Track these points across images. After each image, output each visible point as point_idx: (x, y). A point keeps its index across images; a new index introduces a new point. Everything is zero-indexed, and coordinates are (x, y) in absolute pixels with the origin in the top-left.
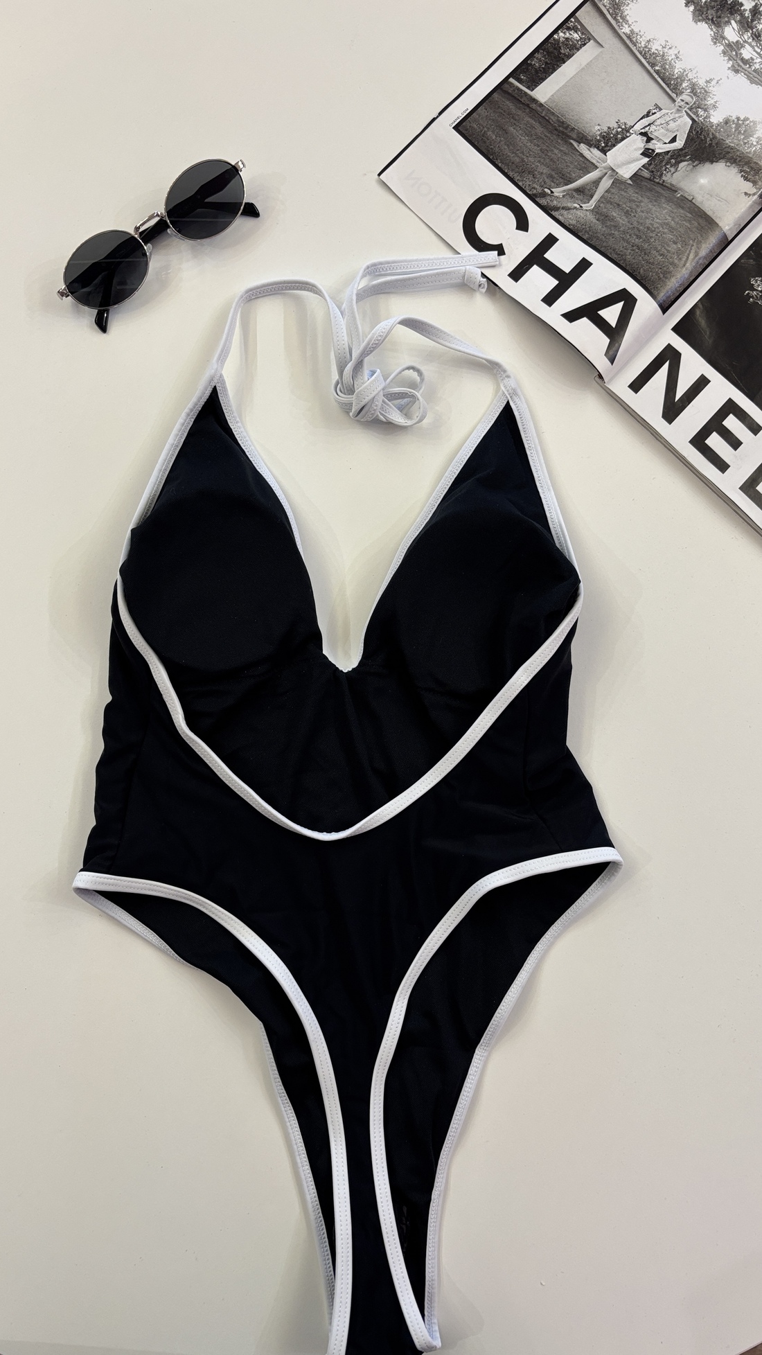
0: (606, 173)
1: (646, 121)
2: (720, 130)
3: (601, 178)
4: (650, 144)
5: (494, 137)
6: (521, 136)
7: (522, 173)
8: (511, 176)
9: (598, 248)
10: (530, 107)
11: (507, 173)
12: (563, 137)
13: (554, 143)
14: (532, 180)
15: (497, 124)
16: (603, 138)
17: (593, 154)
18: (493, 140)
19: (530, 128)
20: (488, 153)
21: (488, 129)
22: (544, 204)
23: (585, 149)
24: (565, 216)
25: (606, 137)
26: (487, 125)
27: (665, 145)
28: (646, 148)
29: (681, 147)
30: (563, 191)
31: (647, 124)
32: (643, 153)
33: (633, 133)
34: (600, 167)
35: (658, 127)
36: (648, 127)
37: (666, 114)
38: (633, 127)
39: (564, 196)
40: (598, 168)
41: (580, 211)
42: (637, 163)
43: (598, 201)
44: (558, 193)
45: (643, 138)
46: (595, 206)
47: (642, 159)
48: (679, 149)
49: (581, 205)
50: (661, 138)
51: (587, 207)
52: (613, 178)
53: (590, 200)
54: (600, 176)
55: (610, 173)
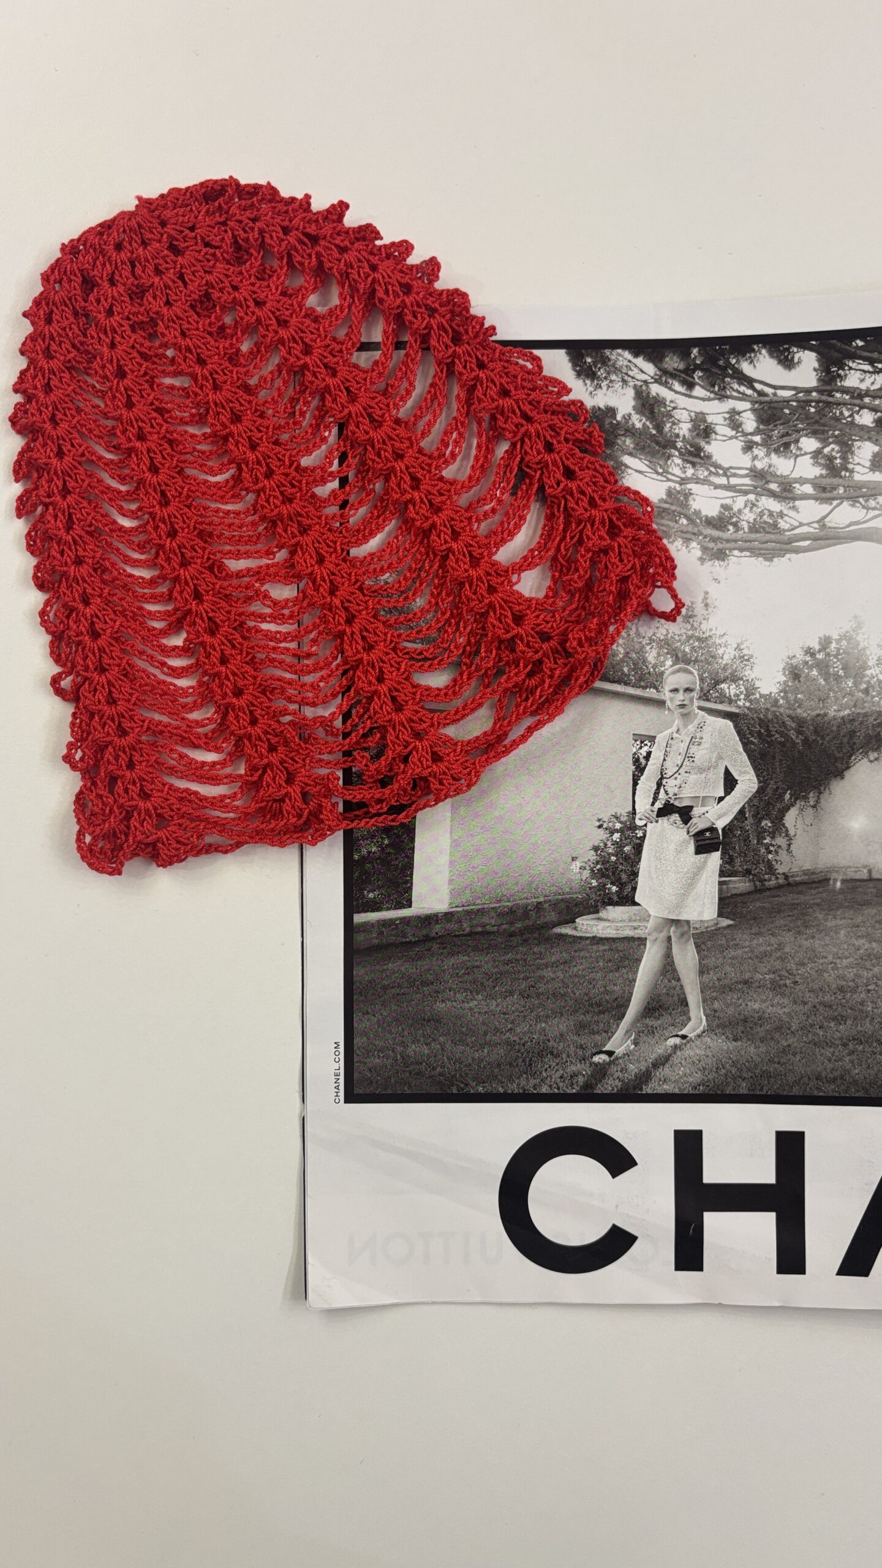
0: (669, 939)
1: (647, 783)
2: (796, 700)
3: (668, 956)
4: (694, 821)
5: (426, 1050)
6: (468, 1003)
7: (529, 1068)
8: (516, 1091)
9: (785, 1093)
10: (434, 938)
11: (505, 1093)
12: (536, 935)
13: (531, 963)
14: (557, 1064)
15: (410, 1022)
16: (603, 876)
17: (613, 922)
18: (429, 1056)
19: (468, 973)
20: (441, 1089)
21: (403, 1044)
22: (617, 1086)
23: (592, 923)
24: (673, 1079)
25: (606, 869)
26: (394, 1039)
27: (722, 803)
28: (694, 835)
29: (756, 786)
30: (625, 1035)
31: (655, 787)
32: (699, 850)
33: (646, 825)
34: (649, 934)
35: (679, 777)
36: (662, 791)
37: (670, 741)
38: (634, 811)
39: (636, 1043)
40: (646, 939)
41: (688, 1045)
42: (704, 875)
43: (704, 1002)
44: (622, 1045)
45: (671, 820)
46: (707, 1016)
47: (705, 862)
48: (754, 790)
49: (680, 1033)
50: (702, 795)
51: (694, 1030)
52: (688, 940)
53: (688, 1011)
54: (663, 953)
55: (674, 932)
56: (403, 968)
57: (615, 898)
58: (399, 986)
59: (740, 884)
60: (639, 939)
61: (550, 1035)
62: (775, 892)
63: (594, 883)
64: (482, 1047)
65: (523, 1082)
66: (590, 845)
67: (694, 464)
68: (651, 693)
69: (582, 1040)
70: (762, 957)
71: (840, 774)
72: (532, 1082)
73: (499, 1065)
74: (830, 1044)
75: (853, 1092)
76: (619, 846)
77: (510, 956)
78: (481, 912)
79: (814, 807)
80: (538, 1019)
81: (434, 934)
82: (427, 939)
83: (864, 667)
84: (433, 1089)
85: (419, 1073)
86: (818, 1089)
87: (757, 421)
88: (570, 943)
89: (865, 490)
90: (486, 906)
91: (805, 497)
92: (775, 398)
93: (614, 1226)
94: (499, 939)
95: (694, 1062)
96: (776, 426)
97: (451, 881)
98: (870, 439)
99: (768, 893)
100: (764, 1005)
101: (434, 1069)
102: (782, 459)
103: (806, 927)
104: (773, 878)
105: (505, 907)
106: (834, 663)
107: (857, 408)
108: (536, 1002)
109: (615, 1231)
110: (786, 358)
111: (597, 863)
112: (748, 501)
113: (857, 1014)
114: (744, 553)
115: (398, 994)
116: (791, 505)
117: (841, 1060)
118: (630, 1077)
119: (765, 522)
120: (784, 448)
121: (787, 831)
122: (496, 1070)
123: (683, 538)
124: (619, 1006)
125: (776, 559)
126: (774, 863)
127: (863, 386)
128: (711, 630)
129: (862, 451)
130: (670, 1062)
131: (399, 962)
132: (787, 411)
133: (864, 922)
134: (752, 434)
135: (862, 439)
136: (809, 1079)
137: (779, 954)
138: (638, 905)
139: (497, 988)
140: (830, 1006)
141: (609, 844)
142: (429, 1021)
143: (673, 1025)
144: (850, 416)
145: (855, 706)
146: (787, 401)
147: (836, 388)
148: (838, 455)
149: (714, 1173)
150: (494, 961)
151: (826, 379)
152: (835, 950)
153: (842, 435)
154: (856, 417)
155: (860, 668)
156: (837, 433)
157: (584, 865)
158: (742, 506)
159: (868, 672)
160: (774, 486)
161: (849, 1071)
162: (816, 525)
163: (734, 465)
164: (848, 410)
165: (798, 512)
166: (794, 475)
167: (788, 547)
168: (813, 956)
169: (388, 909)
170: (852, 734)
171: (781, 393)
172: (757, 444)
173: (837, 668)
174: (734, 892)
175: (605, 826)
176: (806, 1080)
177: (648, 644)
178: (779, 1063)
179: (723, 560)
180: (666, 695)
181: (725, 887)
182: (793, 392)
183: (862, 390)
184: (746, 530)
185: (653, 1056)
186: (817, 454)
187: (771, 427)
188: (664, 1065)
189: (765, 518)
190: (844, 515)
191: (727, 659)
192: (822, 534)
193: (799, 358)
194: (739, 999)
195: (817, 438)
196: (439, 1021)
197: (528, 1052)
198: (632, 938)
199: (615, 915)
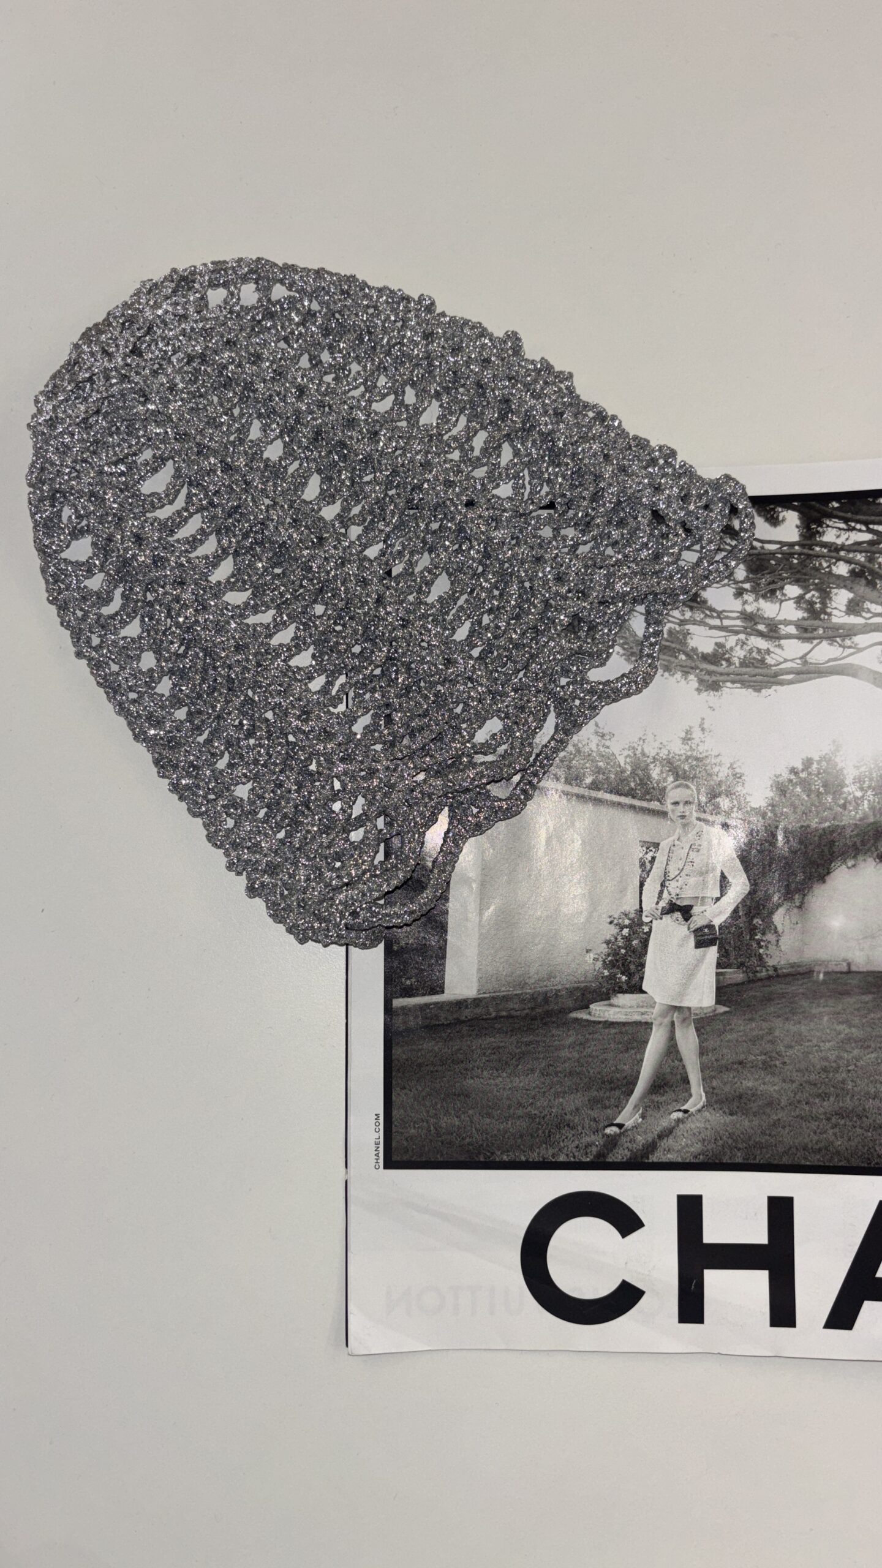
0: (673, 1023)
1: (652, 887)
2: (782, 813)
3: (672, 1038)
4: (693, 919)
7: (548, 1139)
8: (537, 1159)
9: (776, 1162)
10: (464, 1022)
11: (527, 1162)
12: (554, 1019)
13: (550, 1044)
16: (614, 966)
17: (623, 1008)
18: (459, 1128)
20: (470, 1157)
21: (435, 1116)
22: (626, 1155)
23: (604, 1008)
24: (676, 1149)
25: (617, 961)
26: (428, 1112)
27: (718, 903)
28: (695, 931)
29: (748, 888)
30: (634, 1109)
31: (659, 888)
32: (699, 945)
33: (651, 922)
34: (655, 1020)
35: (680, 879)
36: (665, 891)
37: (672, 848)
38: (641, 910)
39: (643, 1117)
40: (652, 1023)
41: (690, 1119)
42: (703, 967)
43: (703, 1080)
44: (630, 1119)
45: (674, 918)
46: (706, 1093)
47: (704, 955)
48: (747, 892)
49: (683, 1108)
50: (701, 895)
51: (695, 1105)
52: (690, 1024)
53: (690, 1088)
54: (667, 1035)
55: (677, 1017)
56: (436, 1048)
57: (625, 987)
58: (433, 1064)
59: (735, 975)
61: (568, 1109)
62: (766, 983)
63: (606, 973)
64: (507, 1119)
65: (543, 1152)
66: (603, 938)
67: (691, 608)
68: (655, 805)
69: (594, 1114)
70: (754, 1040)
71: (822, 879)
72: (551, 1151)
73: (521, 1136)
74: (816, 1118)
75: (836, 1162)
76: (628, 939)
77: (531, 1038)
78: (506, 999)
79: (800, 907)
80: (557, 1095)
81: (464, 1018)
82: (459, 1022)
83: (842, 785)
84: (462, 1158)
85: (450, 1143)
86: (806, 1158)
87: (747, 571)
88: (585, 1026)
89: (841, 631)
90: (510, 993)
91: (789, 637)
92: (763, 551)
93: (625, 1282)
94: (522, 1023)
95: (694, 1134)
96: (763, 575)
97: (479, 970)
98: (845, 587)
99: (760, 983)
100: (756, 1083)
101: (463, 1139)
102: (769, 604)
103: (793, 1014)
104: (764, 970)
105: (526, 994)
106: (816, 781)
107: (834, 560)
108: (555, 1079)
109: (625, 1286)
110: (772, 516)
111: (609, 955)
112: (739, 640)
113: (839, 1091)
114: (735, 685)
115: (432, 1072)
116: (777, 643)
117: (825, 1132)
118: (638, 1147)
119: (754, 659)
120: (771, 593)
121: (776, 928)
122: (519, 1141)
123: (682, 671)
125: (763, 691)
126: (764, 956)
127: (839, 542)
128: (707, 751)
129: (838, 597)
130: (674, 1134)
131: (433, 1042)
132: (773, 562)
133: (844, 1010)
134: (742, 582)
135: (838, 587)
136: (797, 1149)
137: (770, 1038)
138: (645, 992)
140: (815, 1085)
141: (619, 938)
142: (459, 1095)
143: (676, 1101)
144: (828, 567)
145: (834, 819)
146: (773, 554)
147: (814, 542)
148: (818, 601)
149: (712, 1234)
150: (518, 1042)
151: (807, 535)
152: (818, 1034)
153: (822, 583)
154: (834, 568)
155: (838, 786)
156: (817, 581)
157: (596, 956)
158: (733, 644)
159: (845, 790)
160: (761, 627)
161: (832, 1143)
162: (799, 661)
163: (727, 609)
164: (826, 561)
165: (783, 649)
166: (779, 618)
167: (772, 680)
168: (800, 1039)
169: (424, 995)
170: (832, 843)
171: (767, 546)
172: (746, 590)
173: (818, 785)
174: (729, 982)
175: (615, 922)
176: (794, 1150)
177: (651, 763)
178: (770, 1135)
179: (717, 690)
180: (669, 807)
181: (721, 977)
182: (778, 546)
183: (837, 545)
184: (737, 665)
185: (659, 1129)
186: (799, 600)
187: (759, 576)
188: (668, 1136)
189: (754, 655)
190: (824, 652)
191: (722, 776)
192: (805, 668)
193: (784, 517)
194: (734, 1077)
195: (799, 586)
196: (467, 1096)
197: (548, 1125)
198: (640, 1022)
199: (625, 1002)
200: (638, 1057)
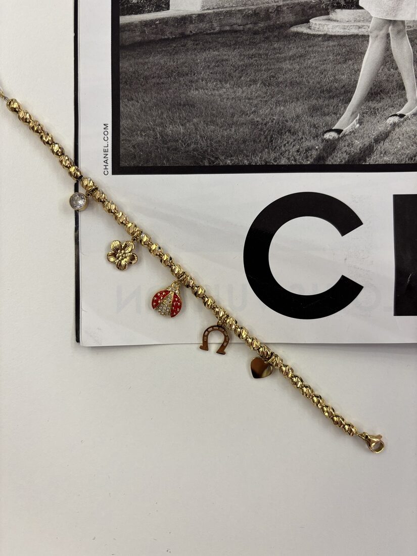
0: (388, 35)
3: (388, 49)
5: (182, 130)
6: (217, 90)
7: (270, 144)
8: (259, 163)
10: (189, 36)
11: (250, 165)
12: (276, 34)
13: (271, 57)
14: (294, 140)
15: (168, 106)
17: (341, 22)
18: (184, 135)
19: (218, 66)
20: (195, 162)
21: (161, 124)
22: (344, 159)
23: (323, 23)
24: (392, 151)
26: (155, 121)
30: (351, 115)
34: (371, 32)
39: (361, 122)
40: (369, 36)
41: (405, 123)
44: (348, 124)
49: (398, 113)
51: (410, 110)
52: (404, 36)
53: (405, 94)
54: (383, 47)
55: (391, 30)
56: (162, 61)
57: (343, 3)
58: (160, 77)
60: (363, 36)
61: (288, 117)
64: (230, 126)
65: (265, 156)
69: (316, 120)
72: (273, 155)
73: (244, 142)
77: (253, 51)
78: (230, 14)
80: (278, 103)
81: (189, 32)
82: (183, 36)
84: (187, 163)
85: (176, 149)
88: (305, 40)
90: (233, 9)
93: (343, 277)
94: (244, 37)
95: (410, 137)
101: (188, 145)
105: (249, 10)
108: (277, 89)
109: (344, 281)
115: (158, 84)
118: (355, 151)
122: (242, 146)
124: (346, 92)
130: (390, 137)
131: (159, 56)
138: (362, 8)
139: (243, 78)
142: (184, 105)
143: (392, 106)
150: (240, 55)
169: (149, 12)
185: (375, 133)
188: (384, 139)
196: (193, 106)
197: (270, 131)
198: (357, 35)
199: (343, 17)
200: (356, 67)
